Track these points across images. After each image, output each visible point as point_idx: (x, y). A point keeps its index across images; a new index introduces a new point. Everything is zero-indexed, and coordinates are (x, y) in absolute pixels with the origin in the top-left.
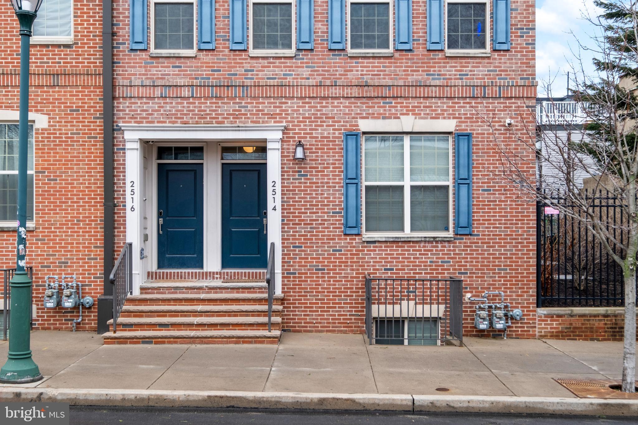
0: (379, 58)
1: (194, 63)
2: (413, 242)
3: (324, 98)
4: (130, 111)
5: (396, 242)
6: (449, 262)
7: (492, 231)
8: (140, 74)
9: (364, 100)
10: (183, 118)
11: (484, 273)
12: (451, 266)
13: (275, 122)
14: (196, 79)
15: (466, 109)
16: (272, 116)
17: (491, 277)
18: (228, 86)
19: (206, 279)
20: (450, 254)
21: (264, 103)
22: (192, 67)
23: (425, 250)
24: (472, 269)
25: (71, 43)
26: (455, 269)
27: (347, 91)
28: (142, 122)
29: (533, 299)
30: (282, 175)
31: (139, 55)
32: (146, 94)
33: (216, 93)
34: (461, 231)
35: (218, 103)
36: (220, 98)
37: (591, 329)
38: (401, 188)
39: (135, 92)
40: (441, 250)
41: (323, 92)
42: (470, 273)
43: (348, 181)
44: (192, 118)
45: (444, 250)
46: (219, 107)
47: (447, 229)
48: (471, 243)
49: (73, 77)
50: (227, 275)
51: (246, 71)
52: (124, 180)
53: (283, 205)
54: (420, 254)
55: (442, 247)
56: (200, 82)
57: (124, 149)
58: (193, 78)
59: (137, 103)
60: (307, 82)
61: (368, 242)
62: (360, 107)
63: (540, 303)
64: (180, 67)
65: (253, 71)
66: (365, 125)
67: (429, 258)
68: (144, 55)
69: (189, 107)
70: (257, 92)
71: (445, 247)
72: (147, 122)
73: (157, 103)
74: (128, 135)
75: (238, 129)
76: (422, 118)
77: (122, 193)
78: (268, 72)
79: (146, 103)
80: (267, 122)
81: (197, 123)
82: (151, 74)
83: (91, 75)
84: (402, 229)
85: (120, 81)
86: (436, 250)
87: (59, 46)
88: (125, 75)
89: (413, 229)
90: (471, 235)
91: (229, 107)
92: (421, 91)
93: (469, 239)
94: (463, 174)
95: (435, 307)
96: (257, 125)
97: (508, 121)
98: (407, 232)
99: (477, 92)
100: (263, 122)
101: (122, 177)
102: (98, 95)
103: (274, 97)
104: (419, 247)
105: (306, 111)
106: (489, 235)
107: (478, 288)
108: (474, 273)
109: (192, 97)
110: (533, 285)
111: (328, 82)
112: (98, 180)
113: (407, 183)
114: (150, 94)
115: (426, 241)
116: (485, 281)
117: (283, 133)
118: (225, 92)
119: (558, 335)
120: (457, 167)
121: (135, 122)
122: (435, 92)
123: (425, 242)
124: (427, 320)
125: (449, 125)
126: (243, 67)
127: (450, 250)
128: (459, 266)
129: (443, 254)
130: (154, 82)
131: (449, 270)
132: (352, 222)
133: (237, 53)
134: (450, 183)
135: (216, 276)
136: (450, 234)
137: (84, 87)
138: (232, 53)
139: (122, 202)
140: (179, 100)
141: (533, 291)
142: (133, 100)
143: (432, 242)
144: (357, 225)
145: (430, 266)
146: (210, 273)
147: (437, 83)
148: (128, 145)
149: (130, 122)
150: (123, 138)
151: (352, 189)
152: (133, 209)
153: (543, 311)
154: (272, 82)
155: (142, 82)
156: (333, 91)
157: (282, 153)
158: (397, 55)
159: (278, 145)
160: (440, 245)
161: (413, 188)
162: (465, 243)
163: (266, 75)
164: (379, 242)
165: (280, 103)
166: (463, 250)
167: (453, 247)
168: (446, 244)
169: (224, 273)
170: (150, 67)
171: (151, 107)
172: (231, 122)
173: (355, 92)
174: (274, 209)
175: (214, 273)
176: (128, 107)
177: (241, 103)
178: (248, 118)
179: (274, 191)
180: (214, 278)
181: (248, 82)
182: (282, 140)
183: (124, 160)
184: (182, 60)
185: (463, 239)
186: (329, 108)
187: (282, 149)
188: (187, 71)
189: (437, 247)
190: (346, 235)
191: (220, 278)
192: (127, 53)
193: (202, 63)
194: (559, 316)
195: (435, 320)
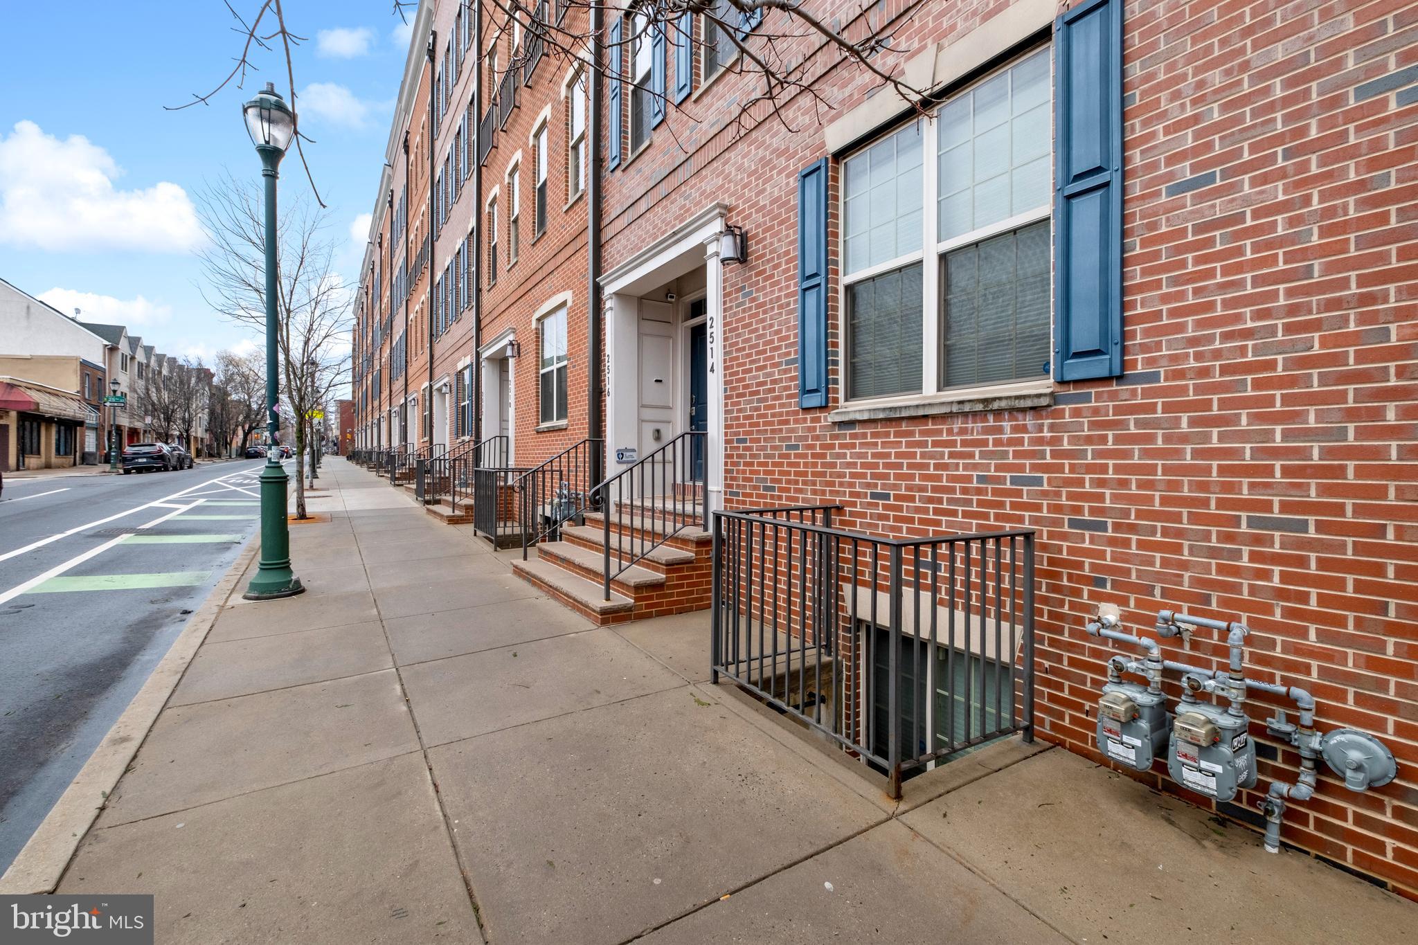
1: (650, 156)
2: (934, 417)
6: (1038, 481)
7: (1217, 354)
10: (642, 247)
11: (1180, 533)
12: (1045, 494)
14: (651, 178)
16: (715, 196)
17: (1213, 553)
18: (674, 171)
20: (1042, 455)
23: (965, 443)
24: (1126, 513)
25: (583, 192)
26: (1058, 509)
30: (724, 303)
34: (1079, 370)
35: (667, 205)
38: (917, 268)
40: (1011, 442)
42: (1117, 527)
43: (806, 284)
45: (1020, 442)
48: (1118, 410)
49: (583, 234)
53: (725, 361)
54: (952, 455)
55: (1015, 429)
56: (653, 181)
58: (649, 180)
61: (843, 425)
66: (836, 135)
67: (975, 467)
69: (646, 227)
71: (1024, 429)
74: (606, 292)
76: (960, 36)
79: (619, 241)
82: (622, 197)
84: (917, 386)
86: (997, 443)
90: (1120, 378)
93: (1113, 396)
94: (1086, 157)
104: (950, 432)
106: (1204, 372)
107: (1150, 590)
108: (1132, 528)
109: (648, 209)
113: (930, 251)
114: (621, 225)
115: (969, 412)
116: (1184, 565)
117: (726, 221)
120: (1063, 138)
123: (965, 415)
127: (1040, 441)
128: (1071, 496)
129: (1017, 455)
130: (624, 206)
131: (1038, 508)
132: (811, 380)
136: (1045, 384)
143: (984, 416)
144: (820, 385)
145: (979, 491)
148: (606, 307)
151: (812, 300)
155: (617, 212)
159: (716, 247)
160: (1007, 425)
161: (944, 258)
162: (1096, 411)
164: (860, 422)
165: (723, 164)
166: (1089, 440)
167: (1052, 428)
168: (1029, 421)
170: (623, 187)
171: (622, 245)
183: (606, 328)
185: (1087, 398)
188: (645, 171)
189: (1000, 430)
190: (804, 410)
193: (655, 149)
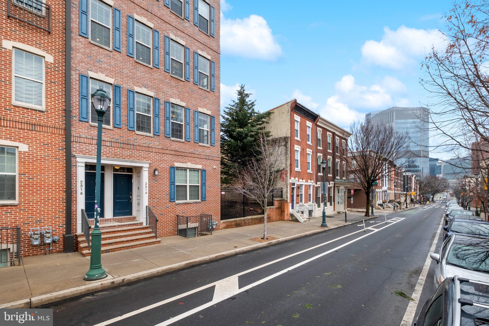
0: (181, 142)
1: (112, 132)
2: (190, 203)
3: (163, 154)
4: (79, 148)
5: (185, 204)
7: (210, 199)
8: (85, 133)
9: (176, 156)
10: (107, 155)
13: (146, 160)
14: (113, 139)
15: (204, 162)
16: (145, 158)
18: (127, 144)
19: (107, 222)
20: (200, 207)
21: (142, 153)
22: (111, 134)
23: (193, 206)
25: (44, 111)
27: (171, 152)
28: (86, 154)
29: (220, 219)
30: (149, 181)
31: (84, 124)
32: (88, 142)
33: (122, 146)
34: (203, 199)
35: (123, 150)
36: (124, 148)
37: (232, 225)
38: (186, 186)
39: (82, 140)
41: (163, 151)
43: (171, 183)
44: (111, 155)
46: (123, 152)
47: (198, 199)
48: (205, 203)
49: (45, 128)
50: (117, 219)
51: (134, 139)
52: (76, 180)
53: (149, 192)
56: (115, 141)
57: (76, 166)
58: (111, 138)
59: (83, 145)
60: (158, 147)
61: (177, 204)
62: (175, 158)
63: (222, 219)
64: (105, 133)
65: (137, 139)
66: (177, 165)
68: (87, 124)
69: (109, 150)
70: (139, 148)
72: (89, 155)
73: (94, 147)
74: (78, 159)
75: (132, 162)
76: (193, 164)
77: (75, 186)
78: (143, 141)
79: (88, 146)
80: (143, 160)
81: (113, 157)
82: (90, 134)
83: (57, 128)
84: (186, 199)
85: (73, 133)
87: (36, 110)
88: (77, 131)
89: (190, 199)
90: (205, 201)
91: (128, 153)
92: (193, 155)
94: (204, 182)
95: (193, 224)
96: (139, 160)
97: (215, 167)
98: (188, 200)
99: (207, 157)
100: (141, 160)
101: (75, 179)
102: (61, 139)
103: (146, 151)
105: (157, 157)
109: (111, 146)
110: (220, 214)
111: (165, 148)
112: (61, 179)
113: (188, 185)
114: (90, 142)
115: (194, 203)
117: (149, 165)
118: (126, 146)
119: (225, 228)
120: (202, 180)
121: (82, 154)
122: (196, 156)
124: (193, 228)
125: (200, 167)
126: (133, 137)
128: (202, 210)
129: (198, 207)
130: (92, 137)
132: (172, 198)
133: (131, 131)
134: (199, 185)
135: (111, 220)
136: (200, 200)
137: (52, 133)
138: (129, 131)
139: (75, 190)
140: (105, 147)
141: (220, 216)
142: (81, 144)
143: (195, 203)
144: (174, 199)
146: (109, 219)
147: (197, 153)
148: (78, 164)
149: (80, 154)
150: (75, 160)
151: (173, 186)
152: (81, 193)
153: (222, 221)
154: (145, 145)
155: (86, 136)
156: (168, 152)
157: (149, 172)
158: (186, 142)
159: (147, 169)
160: (197, 204)
161: (190, 186)
163: (142, 142)
164: (181, 204)
165: (148, 153)
166: (203, 205)
167: (201, 204)
168: (199, 204)
169: (115, 219)
170: (90, 130)
171: (91, 148)
172: (129, 159)
173: (174, 153)
174: (146, 193)
175: (111, 219)
176: (78, 146)
177: (132, 151)
178: (136, 158)
179: (146, 186)
180: (110, 221)
181: (135, 144)
182: (149, 168)
183: (76, 171)
184: (106, 130)
185: (203, 202)
186: (166, 158)
187: (149, 171)
188: (108, 135)
190: (170, 202)
191: (114, 221)
192: (77, 121)
193: (115, 133)
194: (225, 222)
195: (195, 228)
